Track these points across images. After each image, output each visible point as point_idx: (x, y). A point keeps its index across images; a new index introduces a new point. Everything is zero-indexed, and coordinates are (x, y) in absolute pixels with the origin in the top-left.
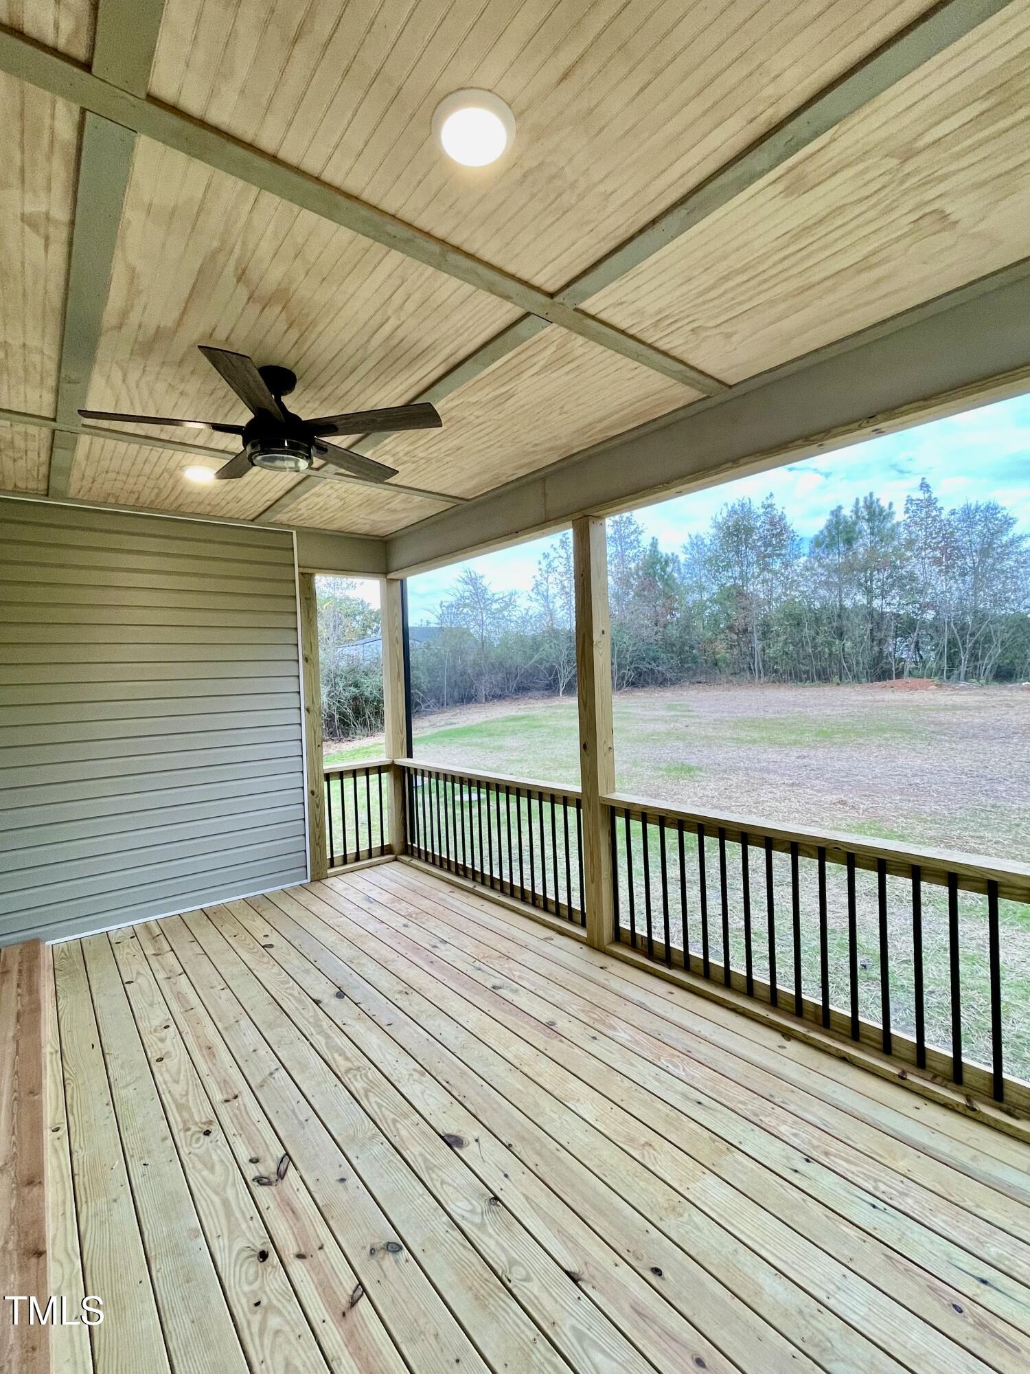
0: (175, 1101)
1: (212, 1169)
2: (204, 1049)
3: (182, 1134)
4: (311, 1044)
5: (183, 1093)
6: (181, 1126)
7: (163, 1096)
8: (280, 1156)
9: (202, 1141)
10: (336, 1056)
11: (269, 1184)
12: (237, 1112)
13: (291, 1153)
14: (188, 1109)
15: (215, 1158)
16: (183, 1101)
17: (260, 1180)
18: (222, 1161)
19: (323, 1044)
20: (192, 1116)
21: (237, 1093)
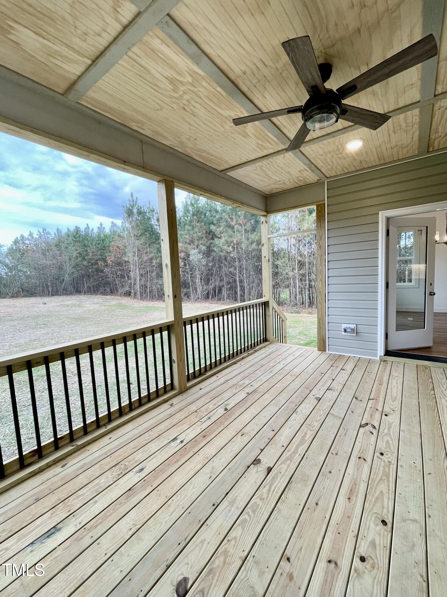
0: (388, 481)
1: (388, 442)
2: (353, 502)
3: (393, 462)
4: (306, 452)
5: (382, 482)
6: (392, 466)
7: (394, 491)
8: (363, 428)
9: (386, 453)
10: (306, 438)
11: (372, 425)
12: (364, 452)
13: (359, 426)
14: (384, 471)
15: (384, 444)
16: (384, 478)
17: (374, 427)
18: (383, 441)
19: (303, 447)
20: (384, 467)
21: (358, 459)
